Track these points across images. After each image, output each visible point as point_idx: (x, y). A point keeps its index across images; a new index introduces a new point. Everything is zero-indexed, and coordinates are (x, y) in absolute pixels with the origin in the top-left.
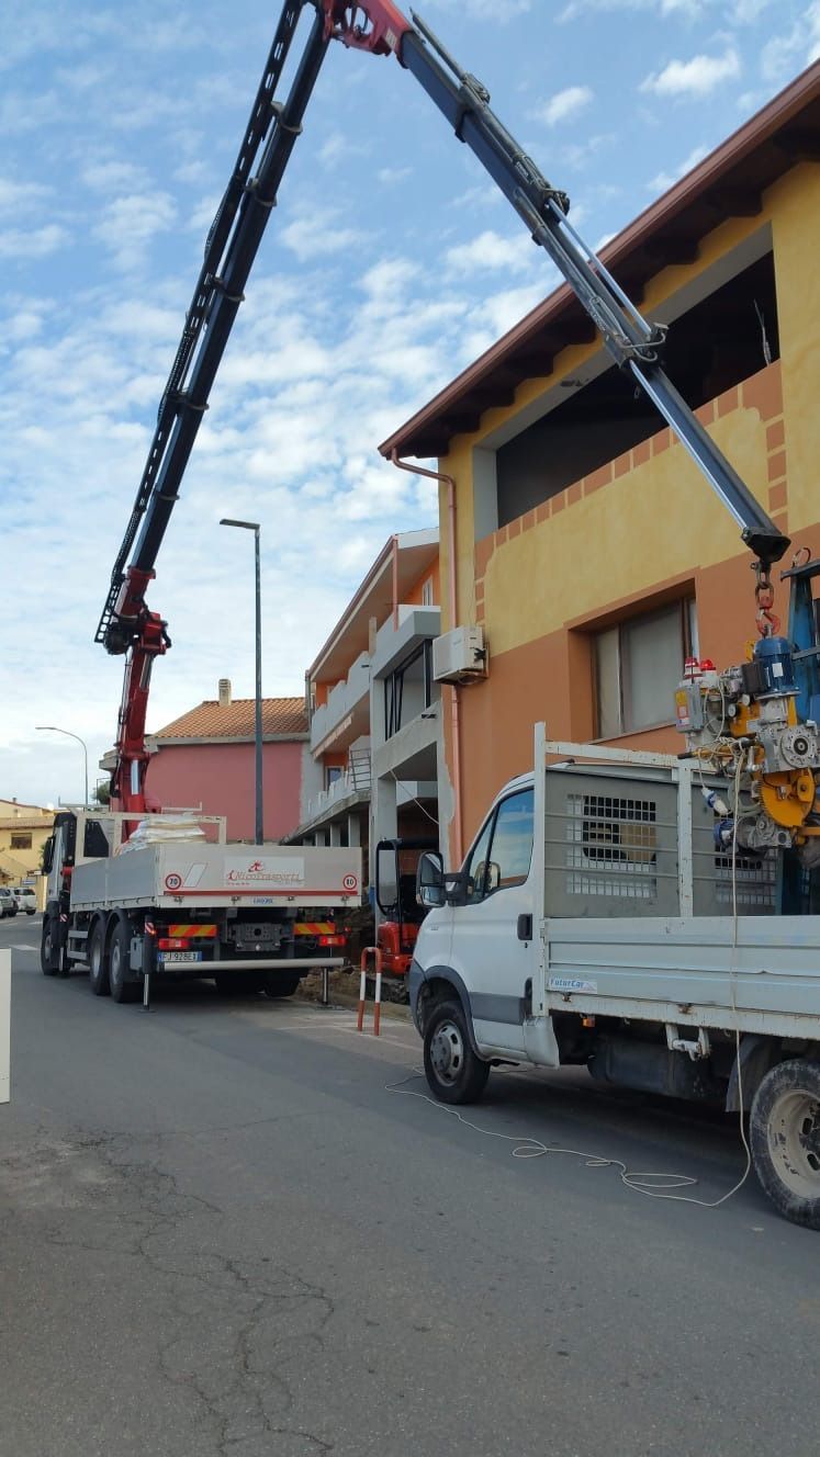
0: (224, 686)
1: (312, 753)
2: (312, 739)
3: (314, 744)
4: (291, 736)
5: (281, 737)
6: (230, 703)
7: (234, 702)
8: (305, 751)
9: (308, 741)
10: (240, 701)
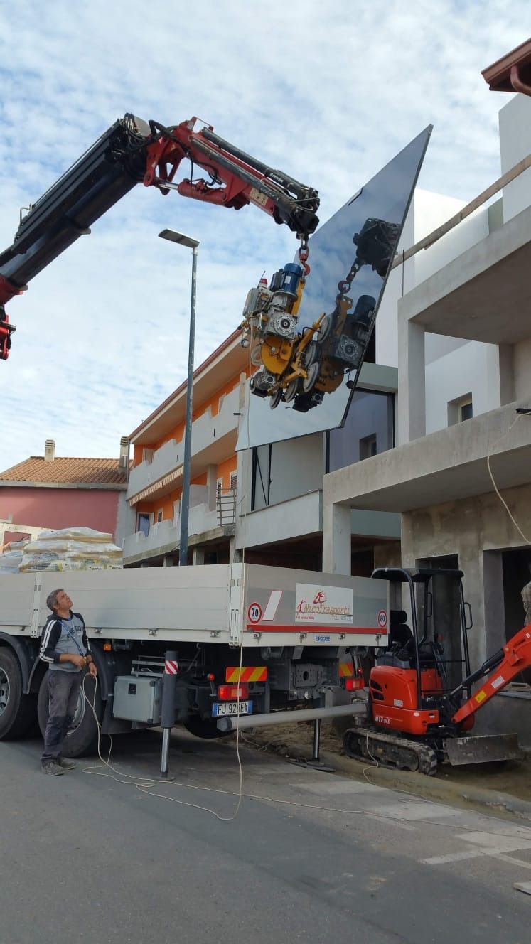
0: (50, 445)
1: (127, 501)
2: (129, 489)
3: (130, 494)
4: (110, 485)
5: (102, 486)
6: (53, 459)
7: (56, 459)
8: (121, 499)
9: (125, 491)
10: (61, 459)
